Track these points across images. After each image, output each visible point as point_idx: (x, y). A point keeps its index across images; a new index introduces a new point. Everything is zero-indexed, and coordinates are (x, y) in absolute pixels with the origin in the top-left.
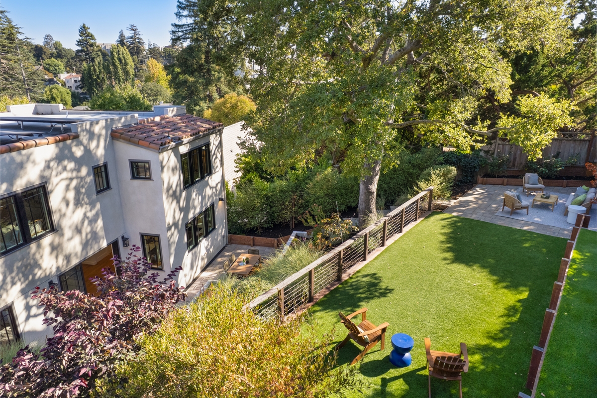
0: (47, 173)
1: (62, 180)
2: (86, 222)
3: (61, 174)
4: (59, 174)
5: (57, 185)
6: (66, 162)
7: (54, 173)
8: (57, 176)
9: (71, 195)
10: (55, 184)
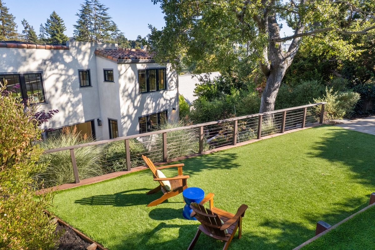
0: (43, 67)
1: (54, 74)
2: (69, 105)
3: (53, 70)
4: (52, 69)
5: (50, 76)
6: (58, 64)
7: (48, 68)
8: (50, 70)
9: (60, 85)
10: (48, 75)
